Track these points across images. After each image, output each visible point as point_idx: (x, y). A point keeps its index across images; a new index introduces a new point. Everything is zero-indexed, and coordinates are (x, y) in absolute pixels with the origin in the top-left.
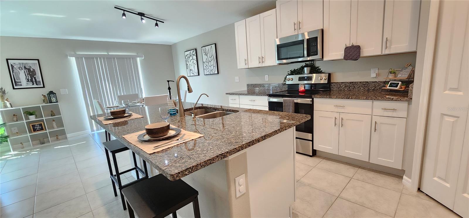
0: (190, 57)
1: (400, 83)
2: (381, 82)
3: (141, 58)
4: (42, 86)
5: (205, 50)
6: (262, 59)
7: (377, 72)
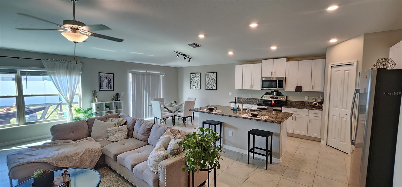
0: (194, 77)
1: (318, 103)
2: (310, 102)
3: (162, 75)
4: (113, 90)
5: (208, 75)
6: (252, 86)
7: (308, 98)
